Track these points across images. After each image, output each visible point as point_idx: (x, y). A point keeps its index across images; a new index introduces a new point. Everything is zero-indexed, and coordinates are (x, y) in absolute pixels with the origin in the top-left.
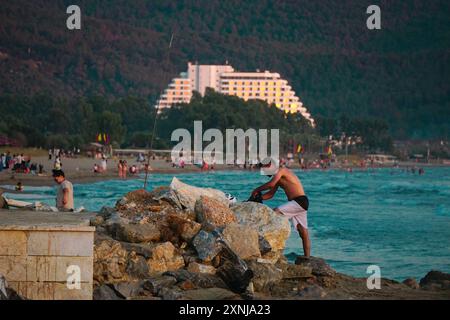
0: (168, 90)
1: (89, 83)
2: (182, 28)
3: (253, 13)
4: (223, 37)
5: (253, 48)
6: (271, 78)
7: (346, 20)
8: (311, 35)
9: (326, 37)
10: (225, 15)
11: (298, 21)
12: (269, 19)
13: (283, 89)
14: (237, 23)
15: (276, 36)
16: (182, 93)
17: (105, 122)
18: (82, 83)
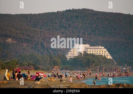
0: (69, 52)
1: (42, 50)
2: (70, 33)
3: (92, 28)
4: (83, 36)
5: (93, 39)
6: (101, 48)
7: (121, 30)
8: (110, 35)
9: (115, 35)
10: (83, 29)
11: (106, 31)
12: (97, 30)
13: (105, 52)
14: (87, 31)
15: (99, 35)
16: (73, 53)
17: (56, 62)
18: (40, 50)
